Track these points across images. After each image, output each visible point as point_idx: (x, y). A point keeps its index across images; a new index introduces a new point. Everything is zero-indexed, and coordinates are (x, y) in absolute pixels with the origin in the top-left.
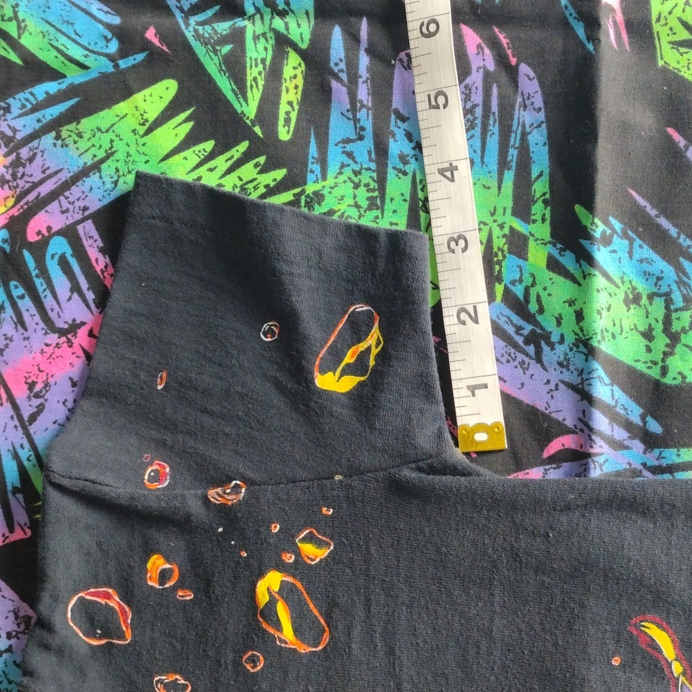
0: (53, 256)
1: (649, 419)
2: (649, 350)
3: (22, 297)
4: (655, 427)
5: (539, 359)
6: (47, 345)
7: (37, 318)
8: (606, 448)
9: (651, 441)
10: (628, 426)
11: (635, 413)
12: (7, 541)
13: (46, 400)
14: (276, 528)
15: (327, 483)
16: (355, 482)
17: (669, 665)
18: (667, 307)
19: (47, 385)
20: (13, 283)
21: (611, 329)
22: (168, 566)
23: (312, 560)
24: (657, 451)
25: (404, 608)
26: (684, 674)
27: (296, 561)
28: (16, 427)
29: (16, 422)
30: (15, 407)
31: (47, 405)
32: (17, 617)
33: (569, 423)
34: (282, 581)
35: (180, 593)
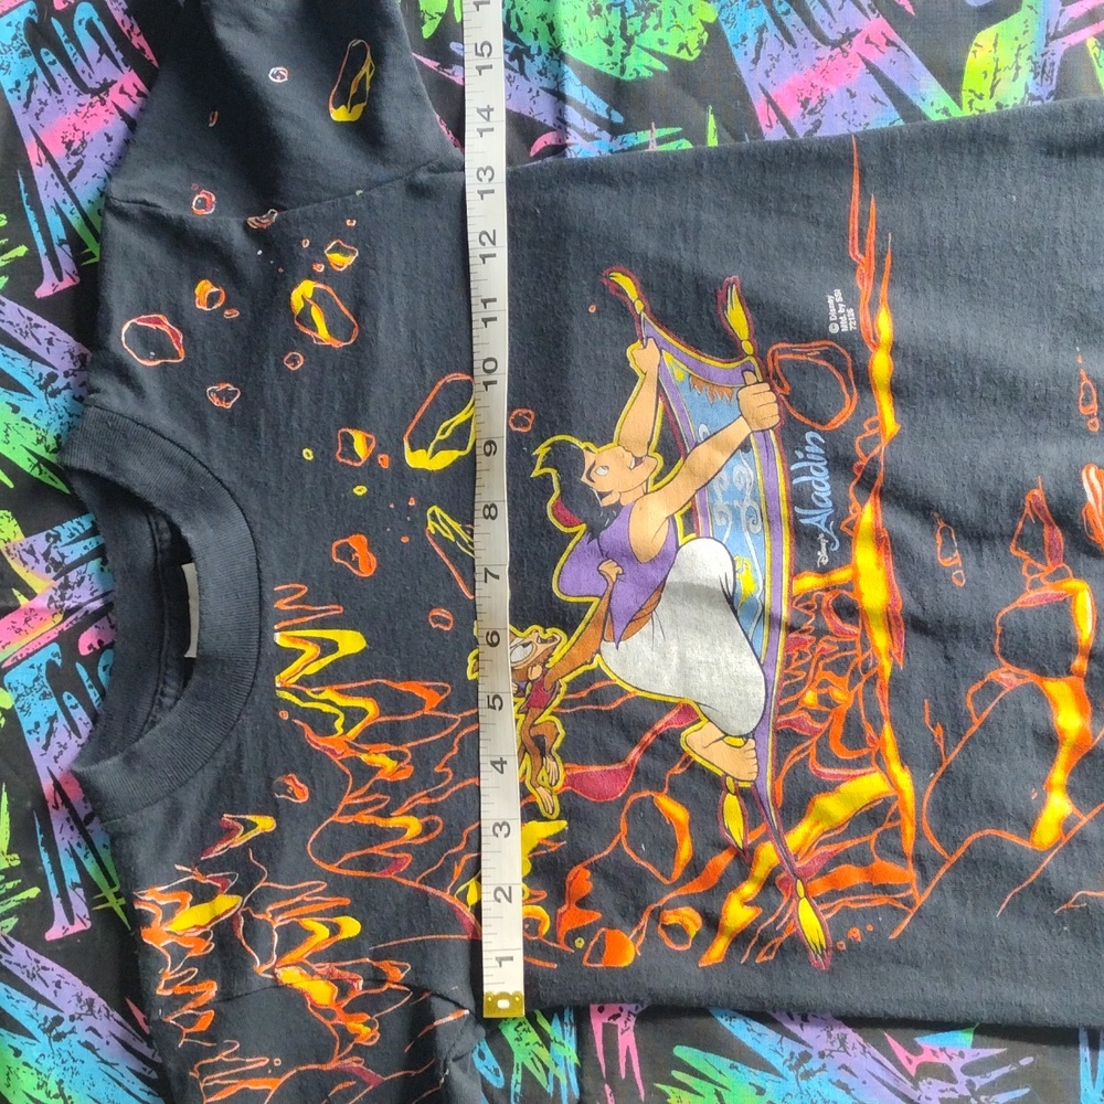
0: (80, 22)
1: (613, 112)
2: (610, 53)
3: (53, 63)
4: (618, 118)
5: (522, 71)
6: (81, 105)
7: (70, 81)
8: (580, 139)
9: (615, 130)
10: (597, 120)
11: (601, 108)
12: (58, 290)
13: (84, 157)
14: (306, 244)
15: (350, 198)
16: (376, 194)
17: (633, 304)
18: (623, 15)
19: (83, 142)
20: (43, 50)
21: (578, 38)
22: (215, 290)
23: (340, 267)
24: (620, 137)
25: (423, 296)
26: (645, 310)
27: (326, 269)
28: (57, 185)
29: (56, 179)
30: (55, 166)
31: (85, 161)
32: (72, 357)
33: (550, 123)
34: (315, 289)
35: (227, 313)
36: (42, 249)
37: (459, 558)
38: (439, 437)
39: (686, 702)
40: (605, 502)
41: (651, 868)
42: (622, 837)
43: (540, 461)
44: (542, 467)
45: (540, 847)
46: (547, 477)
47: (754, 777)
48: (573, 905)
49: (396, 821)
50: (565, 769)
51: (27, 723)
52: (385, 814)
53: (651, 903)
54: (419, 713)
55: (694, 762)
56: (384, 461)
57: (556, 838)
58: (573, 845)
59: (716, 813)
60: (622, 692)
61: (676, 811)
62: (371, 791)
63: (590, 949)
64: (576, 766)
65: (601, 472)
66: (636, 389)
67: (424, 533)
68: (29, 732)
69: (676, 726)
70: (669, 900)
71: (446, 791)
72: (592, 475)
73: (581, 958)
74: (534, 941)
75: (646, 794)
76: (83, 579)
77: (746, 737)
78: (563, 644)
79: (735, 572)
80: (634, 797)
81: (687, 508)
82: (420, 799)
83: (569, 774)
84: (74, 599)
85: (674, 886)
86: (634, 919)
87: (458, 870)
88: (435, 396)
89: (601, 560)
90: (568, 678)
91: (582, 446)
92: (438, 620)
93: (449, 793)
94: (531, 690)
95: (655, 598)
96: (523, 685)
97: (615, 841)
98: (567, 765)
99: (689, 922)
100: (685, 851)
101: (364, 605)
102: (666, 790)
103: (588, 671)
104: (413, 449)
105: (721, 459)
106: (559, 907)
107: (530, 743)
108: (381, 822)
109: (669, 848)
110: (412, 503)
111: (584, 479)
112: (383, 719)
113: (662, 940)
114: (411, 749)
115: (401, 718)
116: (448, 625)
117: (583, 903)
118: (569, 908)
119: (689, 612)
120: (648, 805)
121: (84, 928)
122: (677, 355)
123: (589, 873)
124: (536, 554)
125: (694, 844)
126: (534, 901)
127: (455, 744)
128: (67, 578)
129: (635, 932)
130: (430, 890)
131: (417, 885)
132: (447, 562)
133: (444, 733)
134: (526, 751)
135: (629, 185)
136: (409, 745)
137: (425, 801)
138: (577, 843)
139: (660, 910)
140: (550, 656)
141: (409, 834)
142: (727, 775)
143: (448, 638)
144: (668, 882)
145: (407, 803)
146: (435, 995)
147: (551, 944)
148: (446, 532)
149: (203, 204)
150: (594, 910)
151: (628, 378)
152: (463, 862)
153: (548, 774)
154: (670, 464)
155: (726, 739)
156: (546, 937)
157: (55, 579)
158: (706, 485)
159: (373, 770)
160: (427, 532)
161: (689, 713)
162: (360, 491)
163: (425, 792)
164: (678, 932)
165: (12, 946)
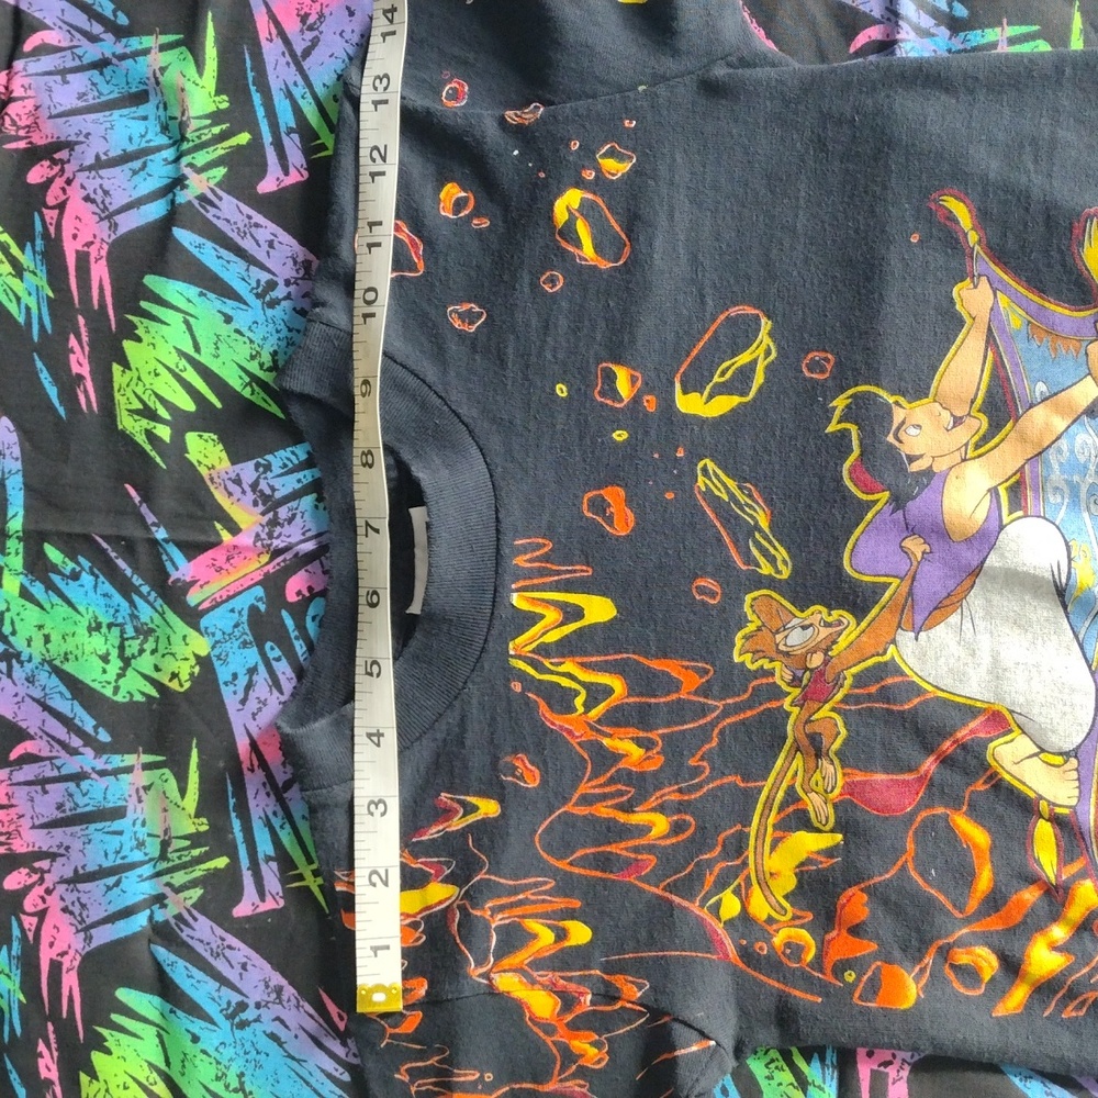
1: (956, 4)
4: (960, 11)
8: (912, 35)
9: (955, 26)
10: (935, 12)
12: (283, 185)
13: (321, 33)
14: (575, 146)
15: (631, 94)
16: (662, 90)
17: (966, 235)
19: (321, 16)
22: (463, 194)
23: (613, 175)
24: (962, 34)
25: (709, 214)
26: (979, 242)
27: (597, 177)
28: (288, 64)
29: (288, 58)
30: (287, 42)
31: (322, 37)
32: (295, 263)
33: (877, 14)
34: (581, 199)
35: (475, 222)
36: (267, 138)
37: (733, 521)
38: (716, 379)
39: (996, 708)
40: (915, 467)
41: (942, 898)
42: (908, 858)
43: (837, 414)
44: (839, 422)
45: (808, 861)
46: (845, 434)
47: (1074, 802)
48: (844, 933)
49: (639, 818)
50: (844, 775)
51: (223, 674)
52: (628, 808)
53: (939, 938)
54: (674, 697)
55: (1001, 780)
56: (650, 403)
57: (830, 852)
58: (848, 865)
59: (1026, 840)
60: (919, 691)
61: (976, 835)
62: (612, 781)
63: (861, 985)
64: (857, 772)
65: (912, 431)
66: (961, 336)
67: (692, 489)
68: (226, 684)
69: (982, 735)
70: (961, 937)
71: (701, 787)
72: (901, 434)
73: (851, 994)
74: (794, 969)
75: (940, 810)
76: (294, 516)
77: (1066, 755)
78: (853, 631)
79: (1070, 560)
80: (924, 814)
81: (1013, 480)
82: (670, 794)
83: (848, 780)
84: (282, 538)
85: (968, 921)
86: (917, 954)
87: (710, 879)
88: (715, 332)
89: (905, 535)
90: (854, 670)
91: (891, 400)
92: (702, 591)
93: (705, 790)
94: (809, 681)
95: (967, 583)
96: (799, 673)
97: (900, 863)
98: (848, 770)
99: (984, 964)
100: (985, 880)
101: (617, 569)
102: (965, 808)
103: (880, 663)
104: (685, 392)
105: (1060, 424)
106: (826, 932)
107: (805, 742)
108: (622, 817)
109: (967, 876)
110: (680, 454)
111: (890, 439)
112: (631, 700)
113: (950, 982)
114: (662, 736)
115: (653, 700)
116: (714, 598)
117: (855, 930)
118: (838, 935)
119: (1007, 603)
120: (942, 824)
121: (275, 906)
122: (1016, 300)
123: (866, 897)
124: (825, 522)
125: (995, 874)
126: (798, 922)
127: (714, 735)
128: (276, 514)
129: (917, 969)
130: (677, 900)
131: (659, 892)
132: (718, 524)
133: (701, 722)
134: (798, 749)
135: (971, 92)
136: (660, 732)
137: (675, 797)
138: (853, 862)
139: (949, 947)
140: (834, 642)
141: (654, 832)
142: (1041, 798)
143: (714, 613)
144: (961, 916)
145: (654, 798)
146: (676, 1020)
147: (816, 974)
148: (719, 490)
149: (455, 95)
150: (870, 940)
151: (951, 323)
152: (716, 870)
153: (824, 778)
154: (996, 426)
155: (1041, 756)
156: (811, 965)
157: (263, 514)
158: (1040, 453)
159: (616, 757)
160: (696, 489)
161: (999, 722)
162: (620, 436)
163: (676, 787)
164: (969, 974)
165: (195, 919)
